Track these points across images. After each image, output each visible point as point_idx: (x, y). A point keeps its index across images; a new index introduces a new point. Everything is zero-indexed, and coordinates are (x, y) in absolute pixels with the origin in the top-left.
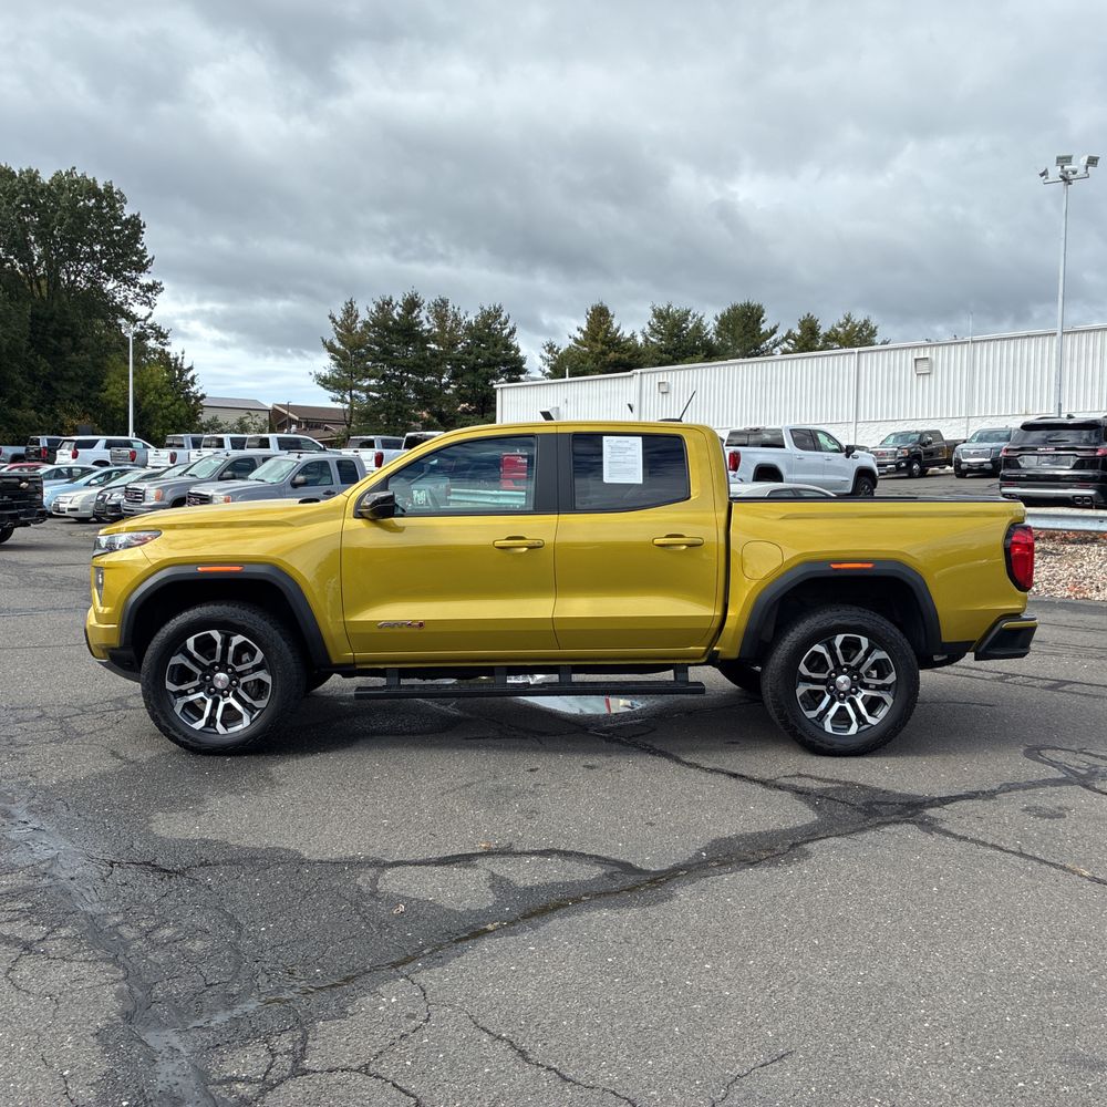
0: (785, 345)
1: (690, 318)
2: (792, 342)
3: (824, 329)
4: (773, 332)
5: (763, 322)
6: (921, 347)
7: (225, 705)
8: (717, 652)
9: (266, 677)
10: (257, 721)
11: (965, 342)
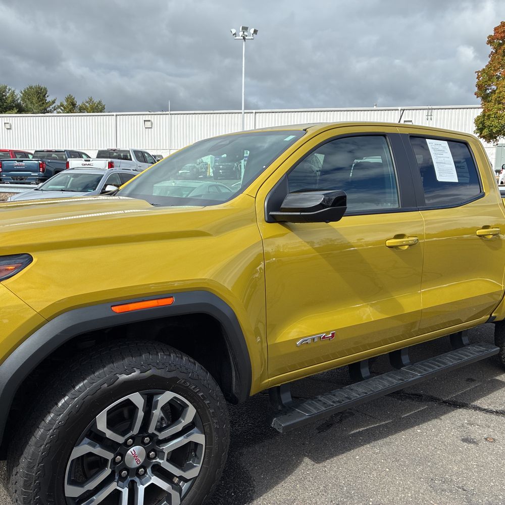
0: (59, 110)
1: (7, 90)
2: (63, 108)
3: (79, 103)
4: (54, 102)
5: (48, 96)
6: (147, 115)
7: (146, 489)
8: (495, 317)
9: (198, 438)
10: (187, 497)
11: (167, 114)
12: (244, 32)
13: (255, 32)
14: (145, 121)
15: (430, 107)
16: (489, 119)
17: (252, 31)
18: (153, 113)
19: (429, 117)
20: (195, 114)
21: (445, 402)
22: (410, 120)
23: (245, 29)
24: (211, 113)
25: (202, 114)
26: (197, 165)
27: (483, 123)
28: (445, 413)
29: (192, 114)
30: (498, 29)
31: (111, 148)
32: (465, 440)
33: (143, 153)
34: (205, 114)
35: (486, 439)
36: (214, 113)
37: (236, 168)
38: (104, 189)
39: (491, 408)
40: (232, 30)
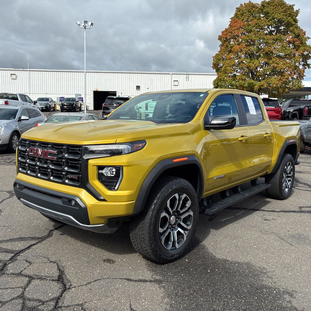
6: (12, 70)
7: (177, 232)
8: (268, 172)
9: (191, 213)
10: (188, 236)
11: (27, 71)
12: (85, 24)
13: (92, 24)
14: (11, 74)
15: (188, 73)
16: (221, 81)
17: (90, 24)
18: (16, 69)
19: (187, 79)
20: (46, 71)
21: (250, 209)
22: (177, 80)
23: (86, 22)
24: (57, 71)
25: (51, 71)
26: (49, 102)
27: (217, 84)
28: (252, 213)
29: (44, 71)
30: (224, 33)
31: (3, 92)
32: (265, 220)
33: (24, 96)
34: (53, 71)
35: (272, 219)
36: (59, 71)
37: (75, 105)
38: (20, 118)
39: (268, 210)
40: (77, 22)
